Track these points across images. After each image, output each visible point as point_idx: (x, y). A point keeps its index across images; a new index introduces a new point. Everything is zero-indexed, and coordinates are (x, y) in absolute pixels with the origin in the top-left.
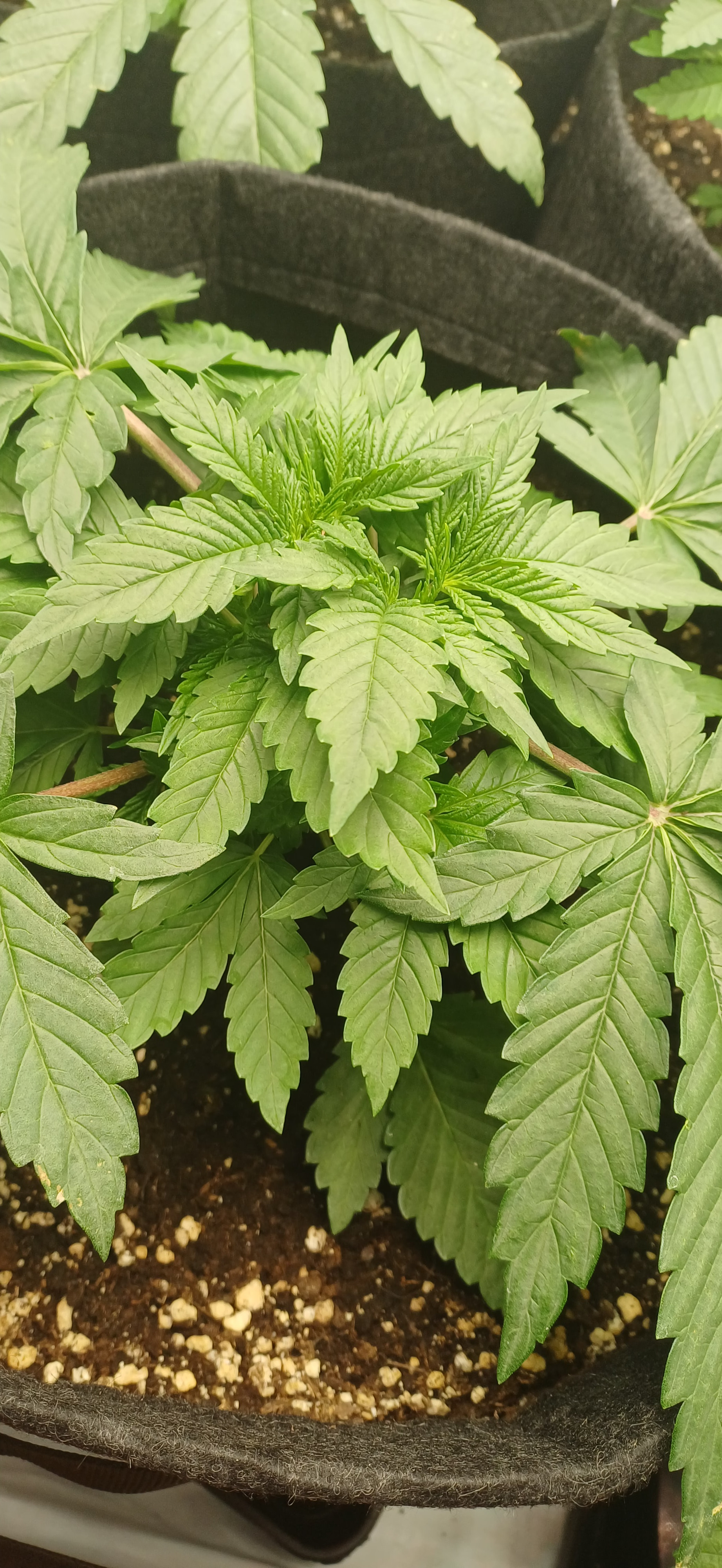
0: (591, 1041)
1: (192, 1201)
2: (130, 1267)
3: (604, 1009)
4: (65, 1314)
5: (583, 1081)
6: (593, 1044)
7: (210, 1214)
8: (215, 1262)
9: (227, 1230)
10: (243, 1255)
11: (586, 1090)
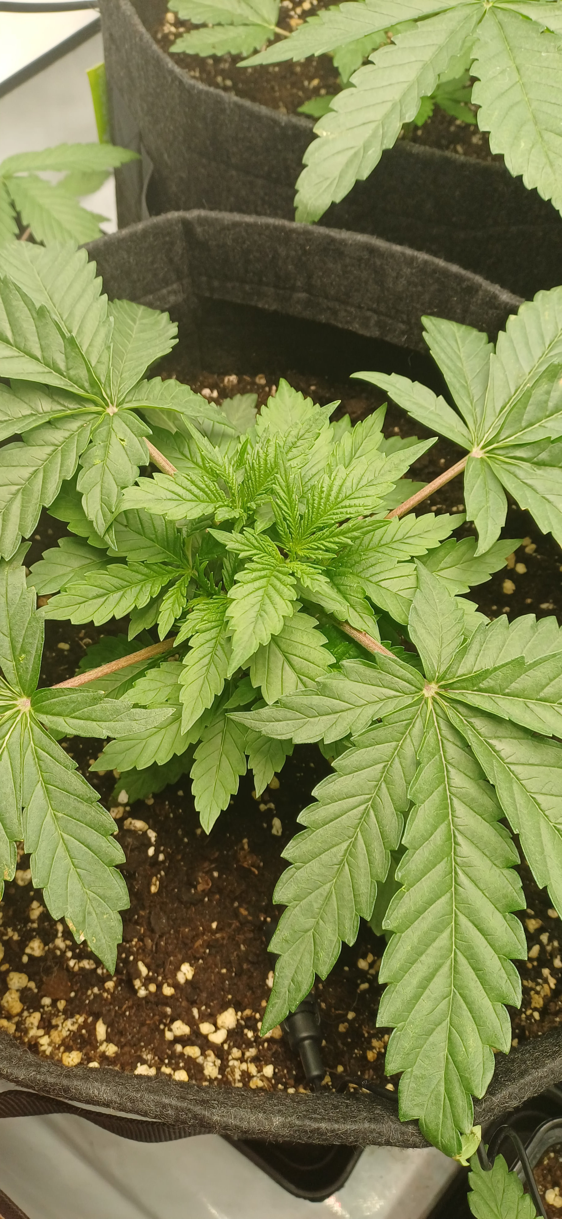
0: (358, 821)
1: (189, 952)
2: (145, 998)
3: (370, 803)
4: (101, 1030)
5: (349, 846)
6: (359, 824)
7: (201, 961)
8: (204, 995)
9: (213, 972)
10: (223, 990)
11: (350, 852)
